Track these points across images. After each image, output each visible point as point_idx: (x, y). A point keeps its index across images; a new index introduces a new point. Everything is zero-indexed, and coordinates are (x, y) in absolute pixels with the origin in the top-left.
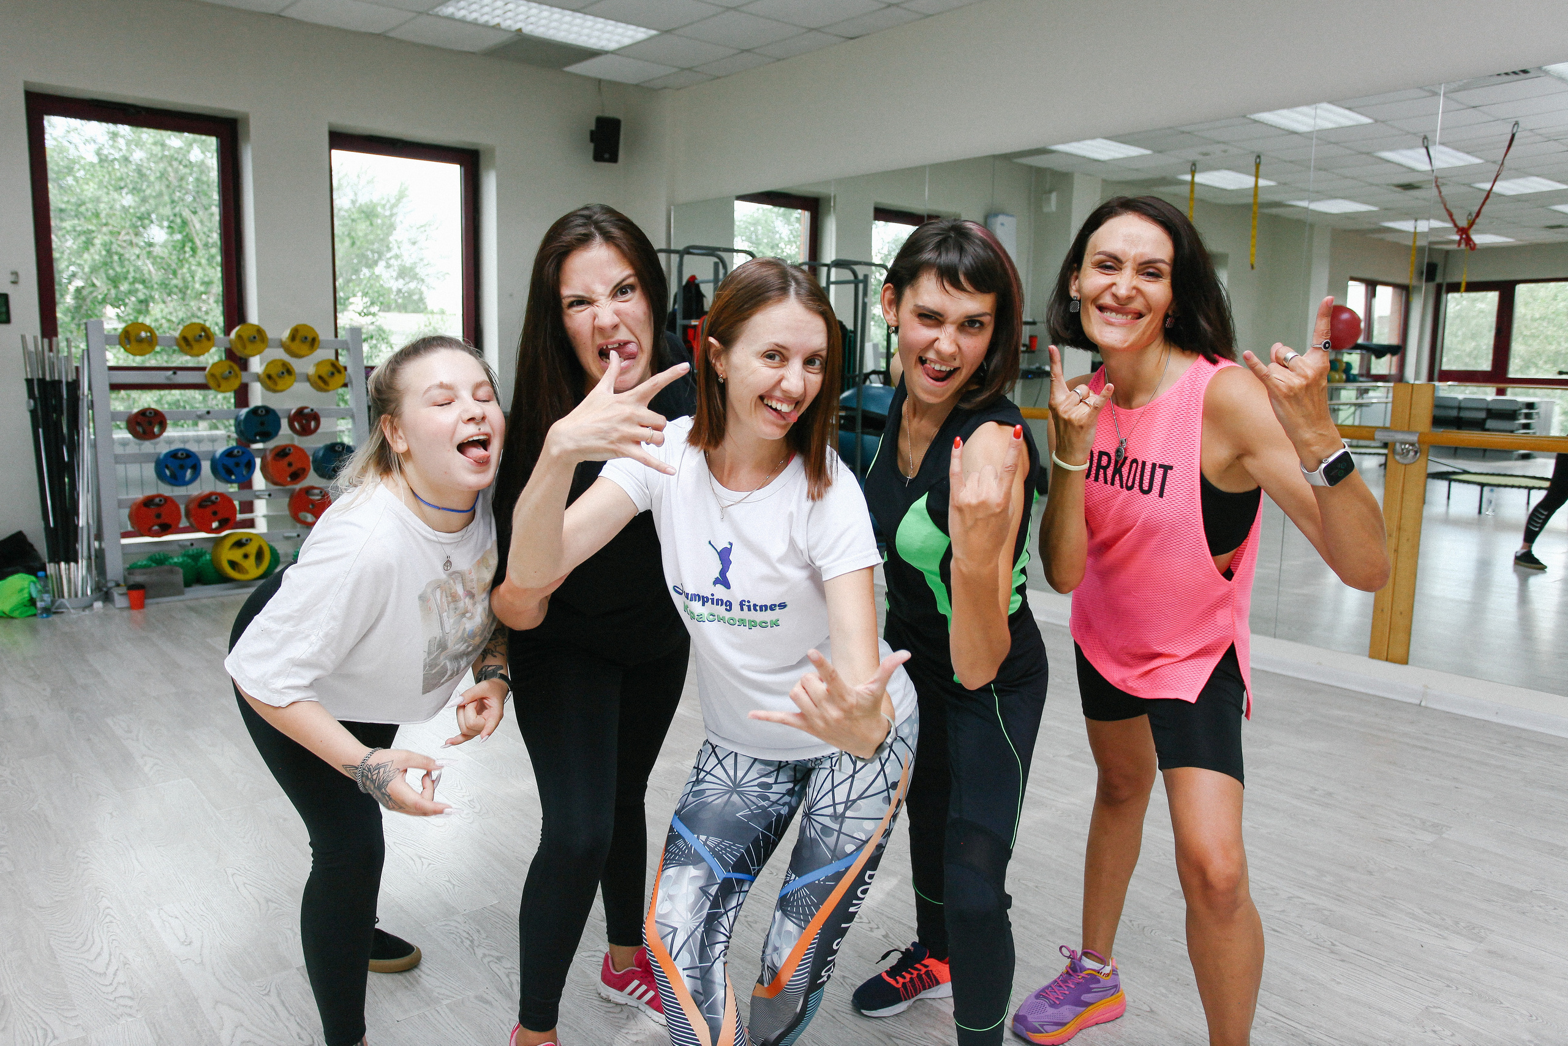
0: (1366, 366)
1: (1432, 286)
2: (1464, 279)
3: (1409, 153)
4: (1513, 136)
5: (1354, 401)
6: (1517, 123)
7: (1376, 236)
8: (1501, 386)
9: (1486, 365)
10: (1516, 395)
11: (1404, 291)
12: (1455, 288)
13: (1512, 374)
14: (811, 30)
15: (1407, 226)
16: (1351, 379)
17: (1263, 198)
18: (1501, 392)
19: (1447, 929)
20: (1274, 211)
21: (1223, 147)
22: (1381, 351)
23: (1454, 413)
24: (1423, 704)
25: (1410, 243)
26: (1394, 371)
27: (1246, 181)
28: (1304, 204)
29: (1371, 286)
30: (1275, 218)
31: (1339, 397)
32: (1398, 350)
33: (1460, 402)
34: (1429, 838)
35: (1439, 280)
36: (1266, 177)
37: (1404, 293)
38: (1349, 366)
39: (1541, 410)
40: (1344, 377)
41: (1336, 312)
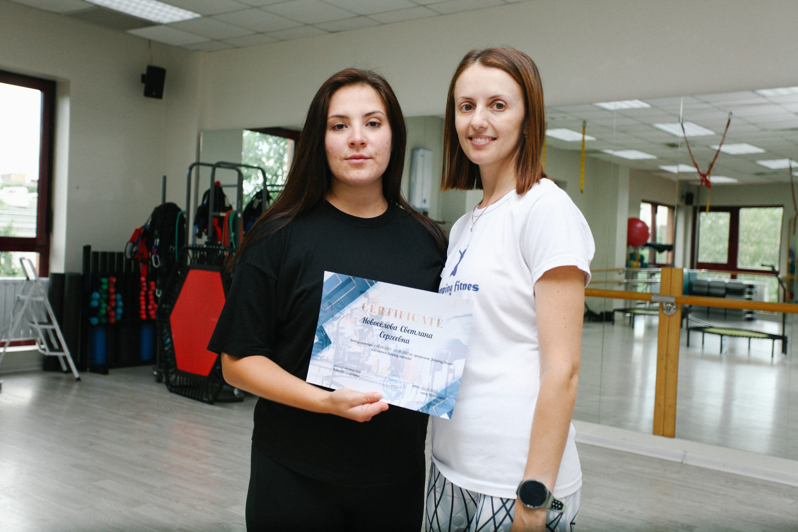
0: (653, 258)
1: (690, 208)
2: (708, 204)
3: (672, 125)
4: (729, 121)
5: (646, 280)
6: (731, 114)
7: (655, 174)
8: (734, 273)
9: (724, 259)
10: (742, 279)
11: (674, 210)
12: (703, 209)
13: (740, 266)
14: (307, 25)
15: (673, 169)
16: (644, 266)
17: (588, 147)
18: (734, 277)
20: (595, 155)
21: (563, 115)
22: (661, 248)
23: (705, 290)
24: (684, 462)
26: (670, 262)
27: (577, 136)
28: (610, 152)
29: (655, 206)
30: (595, 159)
31: (637, 277)
32: (670, 248)
33: (709, 283)
35: (695, 203)
36: (590, 135)
38: (642, 258)
39: (758, 289)
40: (639, 264)
41: (633, 222)
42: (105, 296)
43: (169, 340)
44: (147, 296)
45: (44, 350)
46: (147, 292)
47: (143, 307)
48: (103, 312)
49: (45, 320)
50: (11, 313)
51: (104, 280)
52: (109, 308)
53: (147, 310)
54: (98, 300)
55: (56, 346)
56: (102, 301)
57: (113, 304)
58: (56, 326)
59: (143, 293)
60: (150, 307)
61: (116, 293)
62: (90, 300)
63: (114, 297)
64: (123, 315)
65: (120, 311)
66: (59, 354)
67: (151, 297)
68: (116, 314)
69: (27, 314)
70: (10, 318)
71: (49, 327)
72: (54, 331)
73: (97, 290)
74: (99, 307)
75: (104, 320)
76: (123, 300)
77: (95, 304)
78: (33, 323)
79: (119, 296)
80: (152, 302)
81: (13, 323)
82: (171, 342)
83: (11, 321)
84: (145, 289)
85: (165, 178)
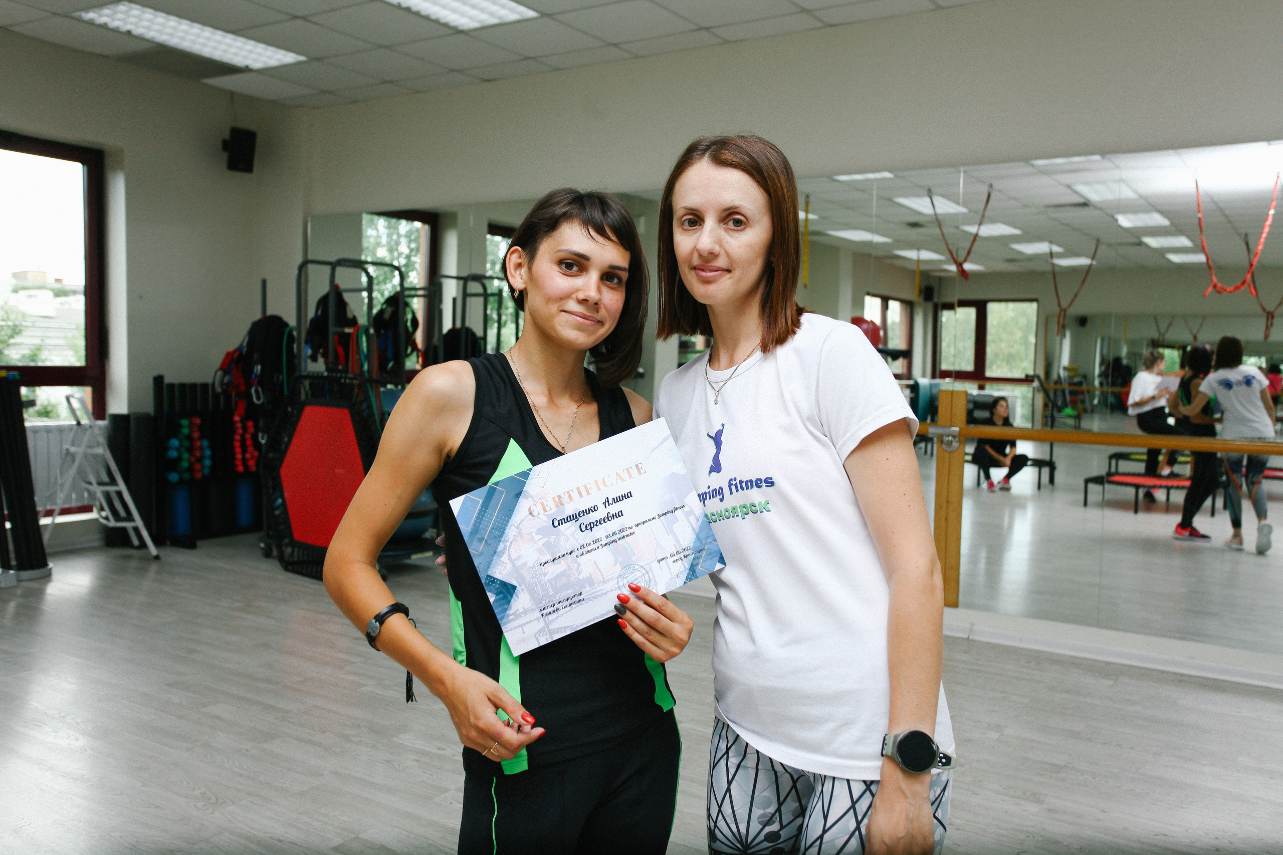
1: (930, 305)
3: (918, 200)
4: (990, 194)
6: (991, 186)
7: (888, 261)
8: (982, 383)
9: (969, 367)
10: (992, 389)
11: (909, 306)
12: (950, 307)
13: (989, 374)
14: (452, 70)
15: (912, 254)
18: (981, 388)
19: (1019, 798)
20: (815, 238)
22: (895, 354)
24: (971, 637)
25: (914, 267)
26: (905, 370)
29: (886, 300)
32: (906, 355)
34: (995, 736)
35: (935, 300)
36: (813, 213)
37: (909, 308)
42: (187, 443)
43: (280, 501)
44: (243, 441)
45: (107, 518)
46: (242, 436)
47: (239, 456)
48: (185, 464)
49: (106, 479)
50: (58, 471)
51: (185, 422)
52: (193, 459)
53: (244, 460)
54: (178, 449)
55: (122, 513)
56: (183, 450)
57: (198, 454)
58: (122, 486)
59: (238, 437)
60: (248, 456)
61: (202, 437)
62: (167, 449)
63: (198, 444)
64: (213, 468)
65: (207, 462)
66: (128, 525)
67: (249, 442)
68: (203, 467)
69: (81, 473)
70: (56, 479)
71: (111, 489)
72: (119, 494)
73: (175, 436)
74: (180, 459)
75: (186, 476)
76: (211, 447)
77: (173, 454)
78: (90, 483)
79: (206, 443)
80: (251, 449)
81: (62, 486)
82: (284, 504)
83: (59, 482)
84: (240, 431)
85: (264, 282)
